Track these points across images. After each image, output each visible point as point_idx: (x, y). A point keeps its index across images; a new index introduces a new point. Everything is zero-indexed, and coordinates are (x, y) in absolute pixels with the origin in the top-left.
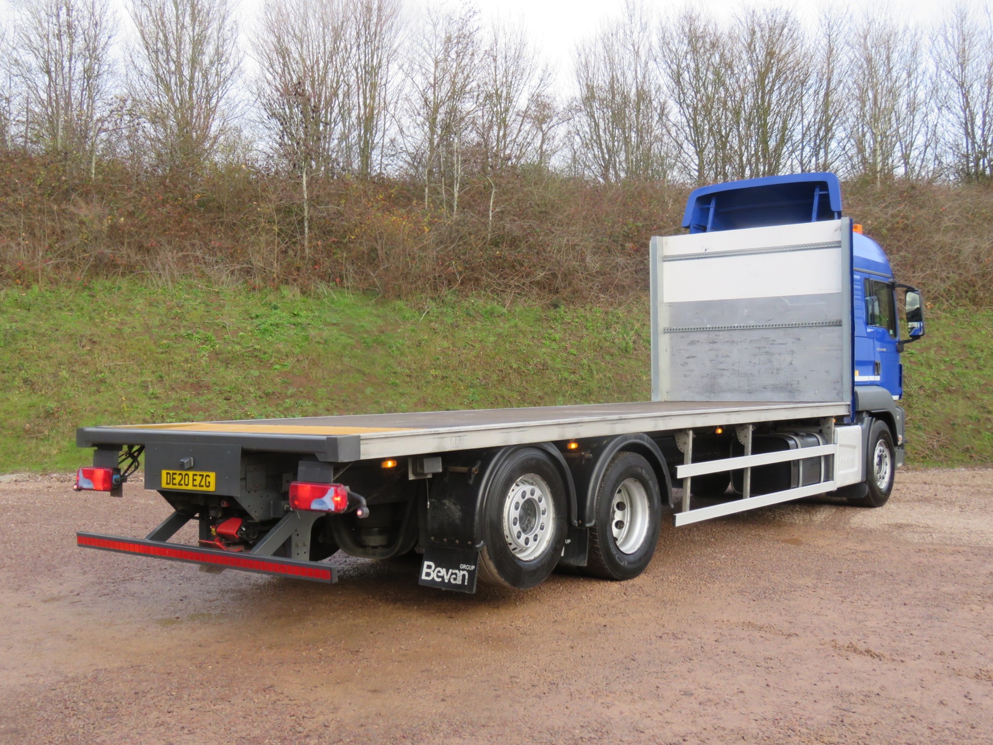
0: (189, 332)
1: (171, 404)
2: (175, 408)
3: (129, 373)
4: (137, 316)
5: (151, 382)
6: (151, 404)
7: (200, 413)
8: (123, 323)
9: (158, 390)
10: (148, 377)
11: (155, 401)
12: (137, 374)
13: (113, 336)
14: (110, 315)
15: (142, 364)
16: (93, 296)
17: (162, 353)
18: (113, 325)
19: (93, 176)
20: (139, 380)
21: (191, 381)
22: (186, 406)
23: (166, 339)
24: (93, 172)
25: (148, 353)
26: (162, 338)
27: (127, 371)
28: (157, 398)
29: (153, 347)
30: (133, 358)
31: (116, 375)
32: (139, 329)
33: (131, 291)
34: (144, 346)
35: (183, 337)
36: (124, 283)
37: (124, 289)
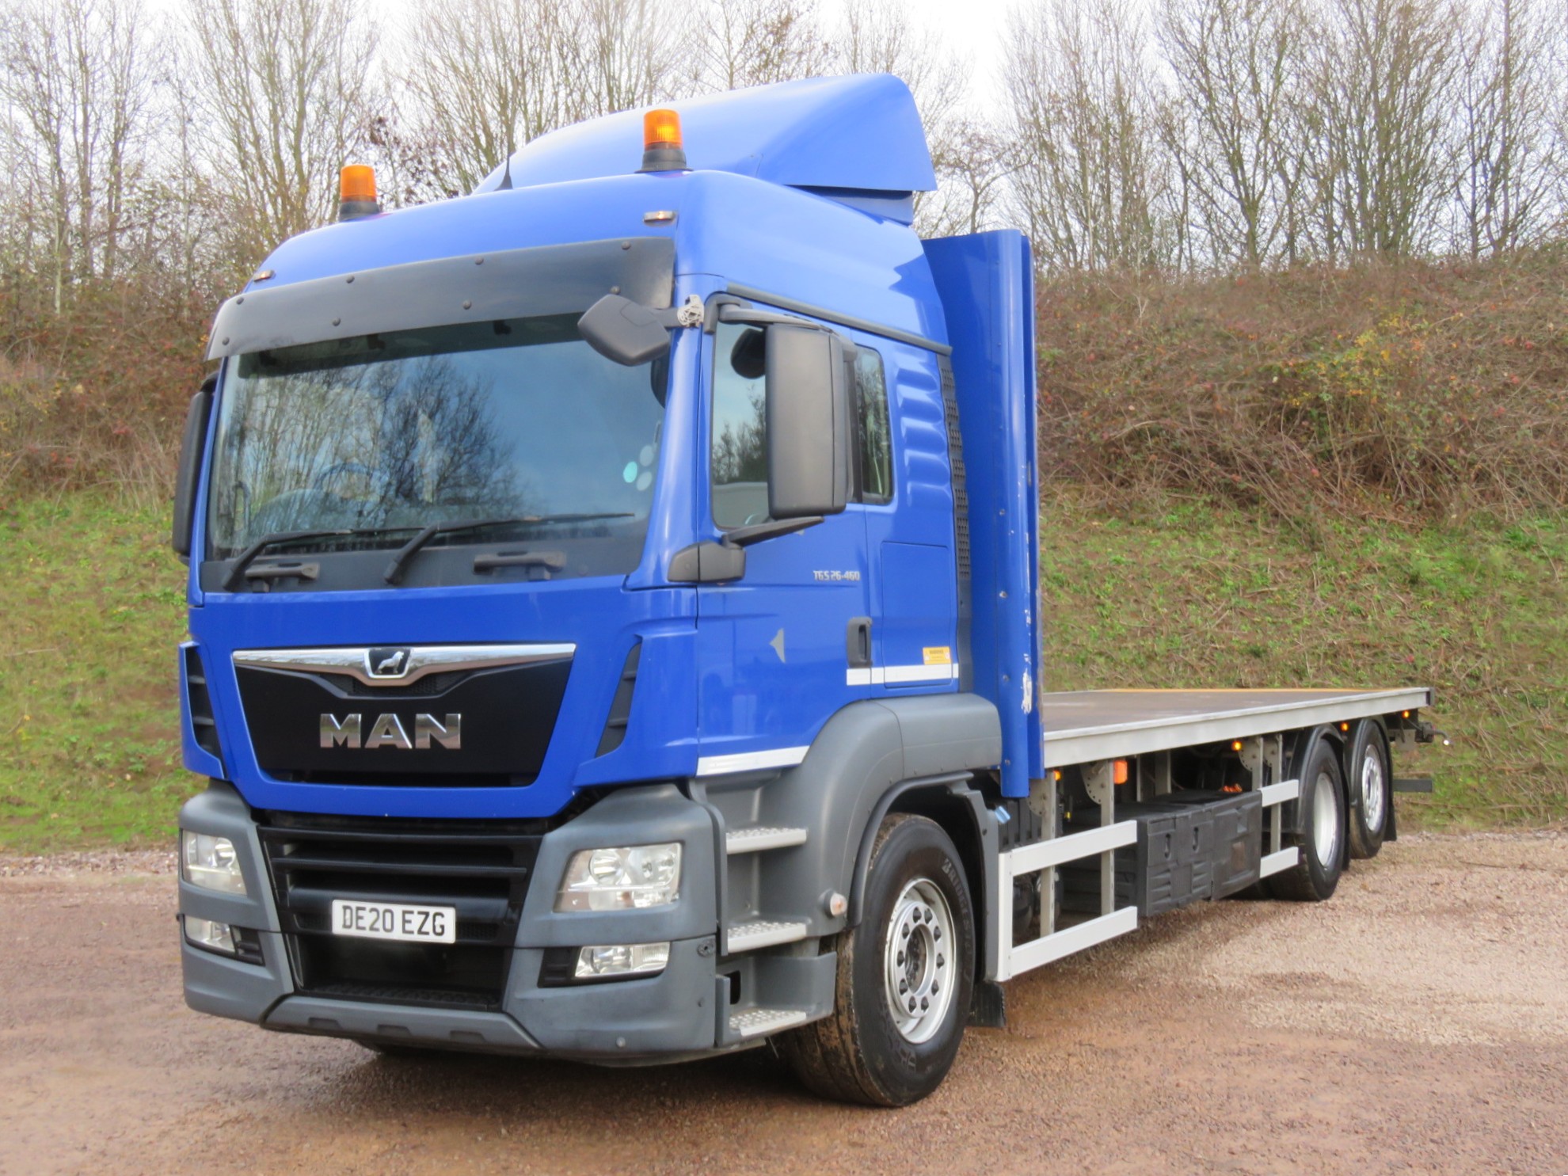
0: (168, 590)
1: (110, 726)
2: (115, 733)
3: (47, 670)
4: (83, 563)
5: (84, 684)
6: (75, 727)
7: (160, 740)
8: (55, 577)
9: (92, 700)
10: (80, 676)
11: (82, 720)
12: (60, 672)
13: (31, 601)
14: (35, 564)
15: (74, 652)
16: (17, 529)
17: (113, 630)
18: (36, 581)
19: (58, 311)
20: (62, 682)
21: (155, 680)
22: (136, 729)
23: (126, 604)
24: (58, 304)
25: (88, 632)
26: (118, 602)
27: (44, 665)
28: (86, 715)
29: (98, 620)
30: (58, 640)
31: (24, 673)
32: (81, 587)
33: (88, 517)
34: (82, 619)
35: (154, 599)
36: (76, 504)
37: (75, 515)
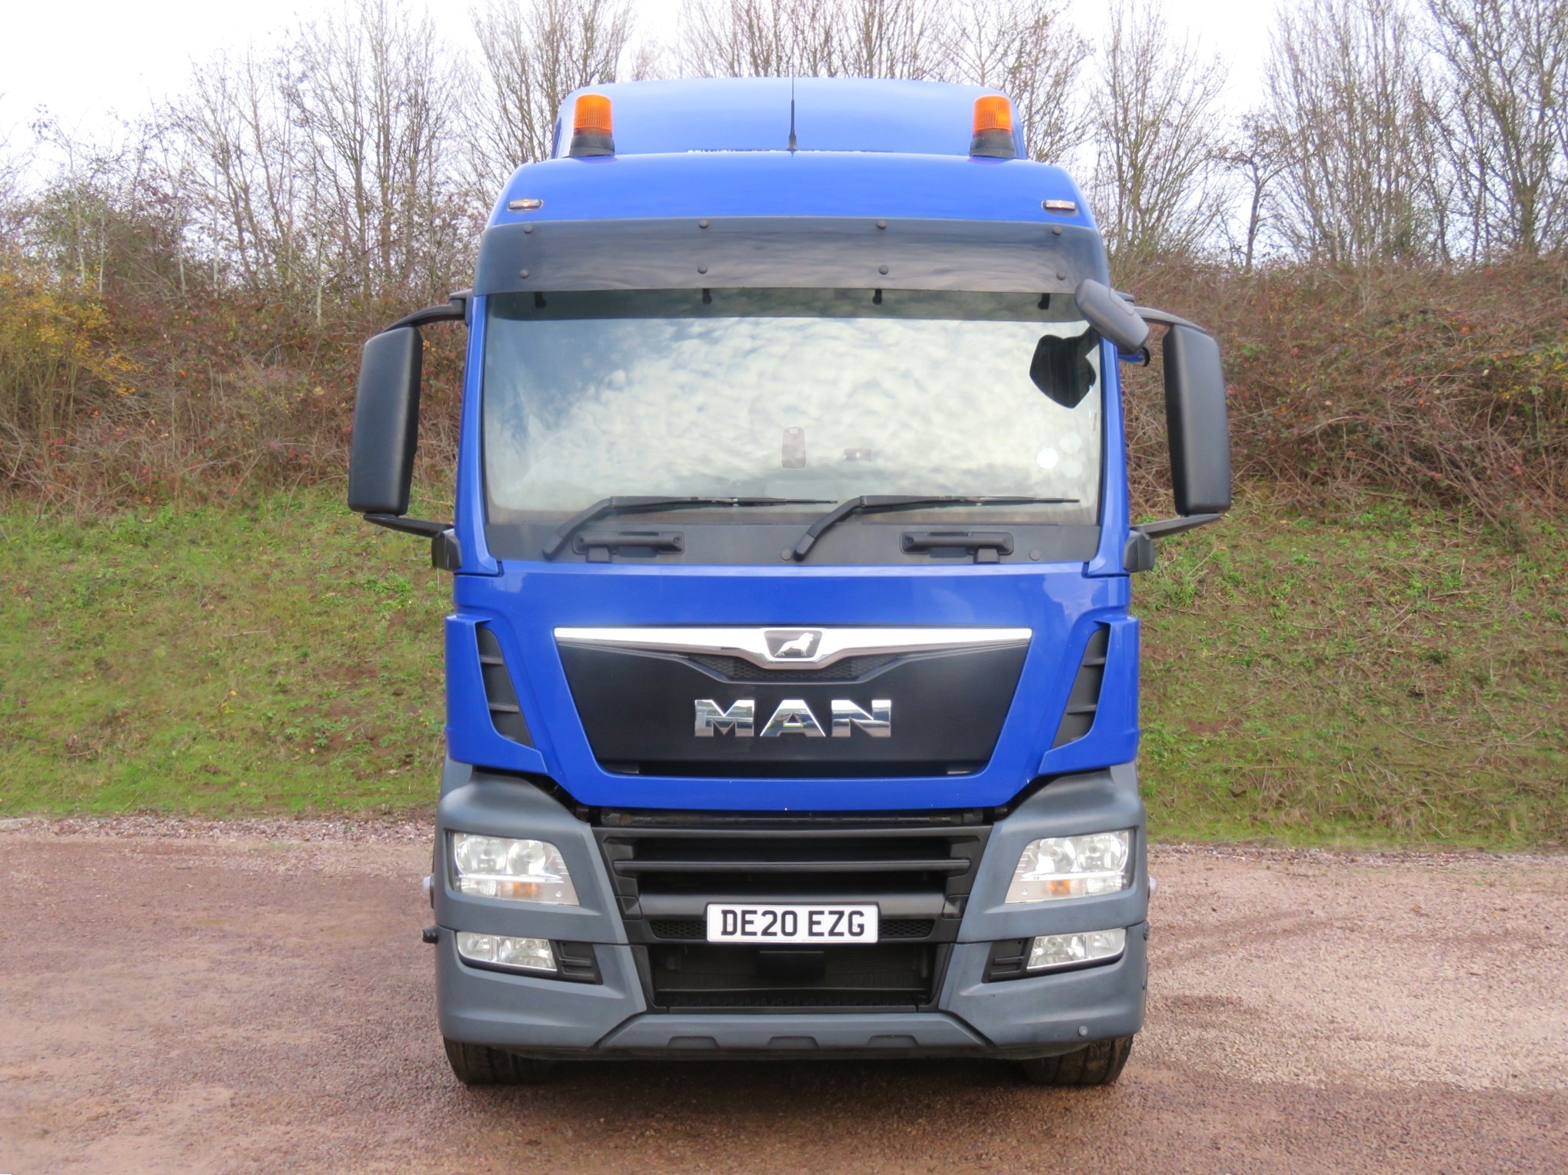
0: (373, 578)
1: (302, 703)
2: (308, 709)
3: (258, 650)
4: (305, 552)
5: (288, 663)
6: (274, 703)
7: (345, 718)
8: (278, 564)
9: (293, 678)
10: (287, 655)
11: (280, 697)
12: (269, 652)
13: (254, 586)
14: (261, 553)
15: (283, 634)
16: (255, 521)
17: (319, 614)
18: (261, 568)
20: (268, 661)
21: (348, 662)
22: (326, 706)
23: (334, 590)
25: (298, 615)
26: (328, 588)
27: (256, 645)
28: (285, 692)
29: (308, 604)
30: (271, 622)
31: (237, 653)
32: (299, 573)
33: (317, 509)
34: (294, 603)
35: (361, 586)
36: (310, 498)
37: (308, 506)
